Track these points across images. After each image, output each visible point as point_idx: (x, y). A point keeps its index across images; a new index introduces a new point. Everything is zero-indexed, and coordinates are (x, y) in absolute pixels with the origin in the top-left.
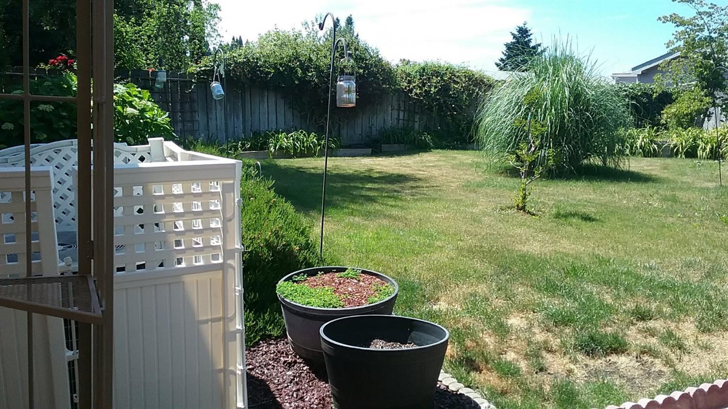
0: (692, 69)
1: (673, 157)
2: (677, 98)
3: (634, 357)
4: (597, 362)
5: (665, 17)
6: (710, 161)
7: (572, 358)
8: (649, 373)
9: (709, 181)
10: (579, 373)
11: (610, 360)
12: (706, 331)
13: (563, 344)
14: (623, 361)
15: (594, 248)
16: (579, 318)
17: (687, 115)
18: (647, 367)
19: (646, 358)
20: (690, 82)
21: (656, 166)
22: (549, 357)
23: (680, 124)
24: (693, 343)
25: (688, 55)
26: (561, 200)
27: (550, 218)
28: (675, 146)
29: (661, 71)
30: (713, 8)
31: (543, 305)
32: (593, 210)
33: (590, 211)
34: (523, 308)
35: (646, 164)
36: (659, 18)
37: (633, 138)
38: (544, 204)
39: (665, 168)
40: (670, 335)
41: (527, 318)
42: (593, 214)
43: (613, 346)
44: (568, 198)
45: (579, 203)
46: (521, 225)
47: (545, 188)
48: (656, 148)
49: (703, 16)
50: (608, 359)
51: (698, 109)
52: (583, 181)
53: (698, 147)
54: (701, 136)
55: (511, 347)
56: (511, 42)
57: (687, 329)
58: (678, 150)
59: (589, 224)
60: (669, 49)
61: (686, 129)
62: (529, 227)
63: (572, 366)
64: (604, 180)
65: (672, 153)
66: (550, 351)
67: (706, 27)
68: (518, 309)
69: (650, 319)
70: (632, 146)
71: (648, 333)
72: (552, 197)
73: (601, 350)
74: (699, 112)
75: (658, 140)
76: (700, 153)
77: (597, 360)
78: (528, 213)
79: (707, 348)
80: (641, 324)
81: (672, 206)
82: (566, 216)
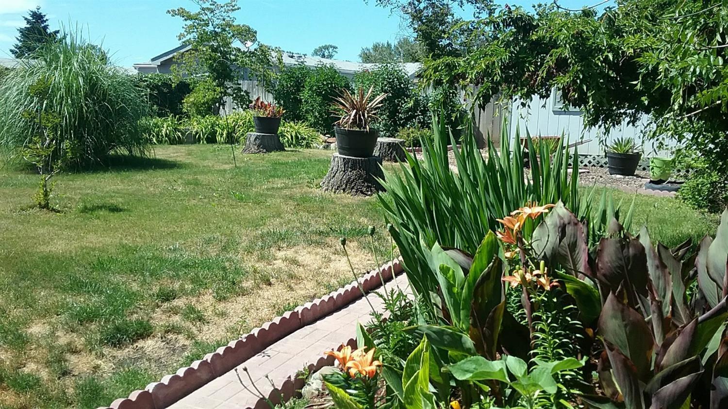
0: (203, 61)
1: (196, 143)
2: (193, 88)
3: (159, 338)
4: (125, 351)
5: (173, 11)
6: (228, 146)
7: (99, 353)
8: (174, 350)
9: (226, 163)
10: (106, 366)
11: (137, 346)
12: (221, 299)
13: (89, 342)
14: (149, 345)
15: (121, 239)
16: (105, 311)
17: (204, 104)
18: (172, 345)
19: (170, 336)
20: (204, 73)
21: (181, 152)
22: (73, 359)
23: (199, 112)
24: (211, 313)
25: (198, 48)
26: (88, 194)
27: (76, 214)
28: (197, 133)
29: (176, 63)
30: (214, 5)
31: (67, 305)
32: (120, 200)
33: (118, 201)
34: (45, 313)
35: (172, 151)
36: (168, 11)
37: (158, 127)
38: (70, 199)
39: (189, 154)
40: (192, 309)
41: (50, 323)
42: (120, 205)
43: (139, 332)
44: (95, 190)
45: (107, 195)
46: (43, 224)
47: (71, 183)
48: (181, 136)
49: (206, 12)
50: (135, 345)
51: (212, 98)
52: (111, 172)
53: (216, 133)
54: (217, 123)
55: (31, 358)
56: (25, 28)
57: (207, 302)
58: (200, 135)
59: (116, 214)
60: (181, 41)
61: (204, 117)
62: (53, 225)
63: (99, 362)
64: (132, 170)
65: (194, 139)
66: (74, 352)
67: (210, 22)
68: (39, 315)
69: (174, 299)
70: (158, 135)
71: (172, 312)
72: (78, 191)
73: (127, 339)
74: (214, 101)
75: (182, 127)
76: (218, 138)
77: (124, 349)
78: (51, 211)
79: (223, 314)
80: (166, 305)
81: (194, 189)
82: (94, 209)
